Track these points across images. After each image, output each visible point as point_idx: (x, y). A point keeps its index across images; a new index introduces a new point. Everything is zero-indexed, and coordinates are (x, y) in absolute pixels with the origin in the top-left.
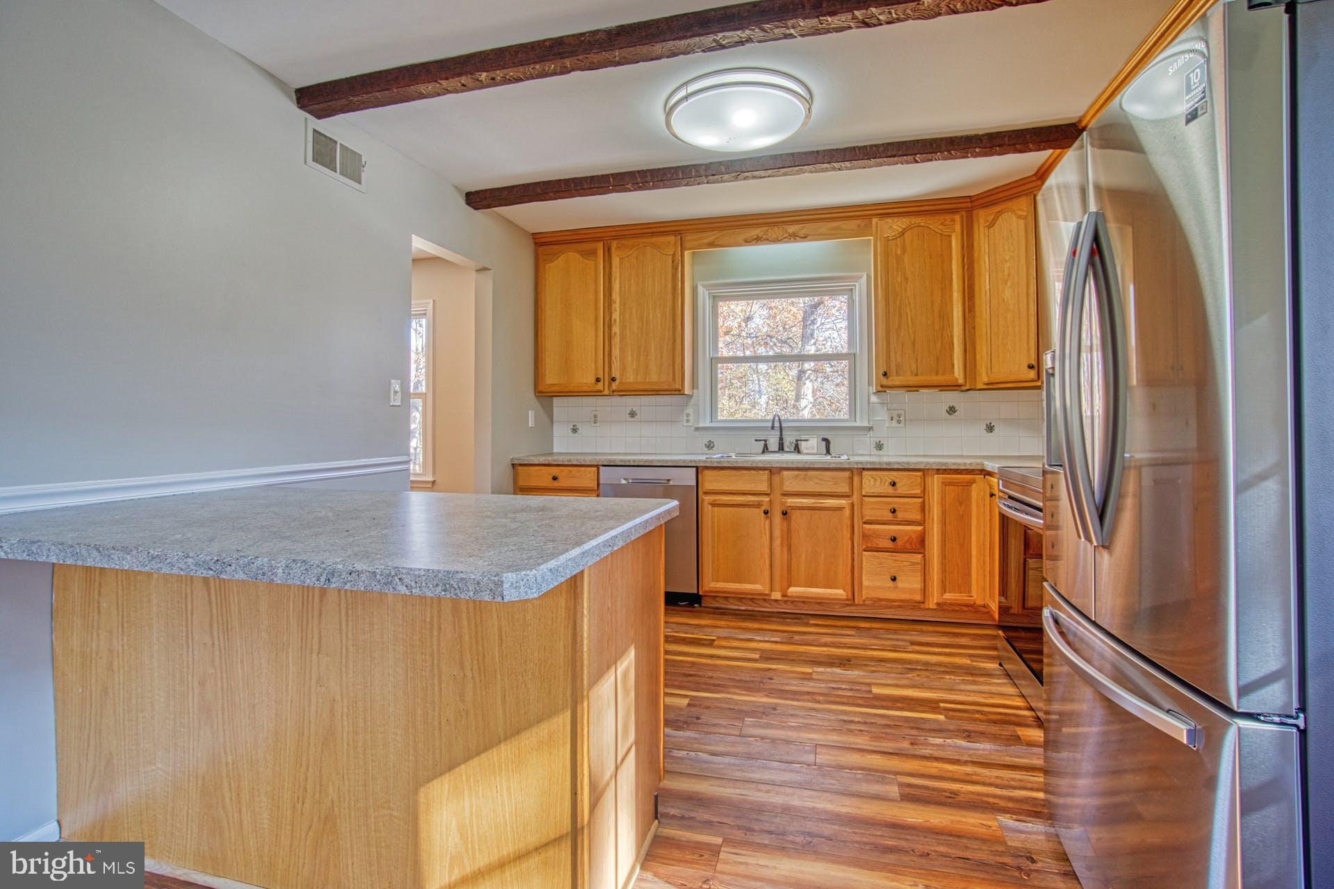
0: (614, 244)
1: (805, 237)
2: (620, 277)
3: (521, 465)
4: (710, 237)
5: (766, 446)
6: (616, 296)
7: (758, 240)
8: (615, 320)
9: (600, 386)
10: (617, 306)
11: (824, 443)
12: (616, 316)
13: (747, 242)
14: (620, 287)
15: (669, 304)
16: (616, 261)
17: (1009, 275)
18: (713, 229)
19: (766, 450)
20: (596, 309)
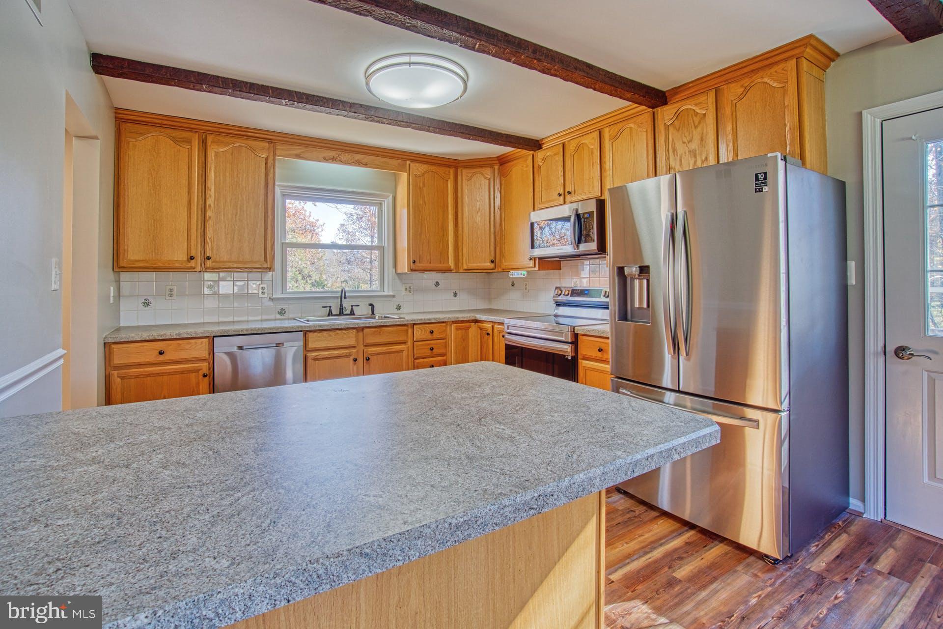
0: (210, 139)
1: (366, 165)
2: (215, 168)
3: (115, 343)
4: (298, 150)
5: (330, 311)
6: (211, 184)
7: (333, 160)
8: (210, 206)
9: (193, 263)
10: (211, 193)
11: (370, 307)
12: (210, 201)
13: (326, 159)
14: (215, 177)
15: (262, 198)
16: (211, 154)
17: (479, 209)
18: (299, 144)
19: (330, 314)
20: (189, 192)
